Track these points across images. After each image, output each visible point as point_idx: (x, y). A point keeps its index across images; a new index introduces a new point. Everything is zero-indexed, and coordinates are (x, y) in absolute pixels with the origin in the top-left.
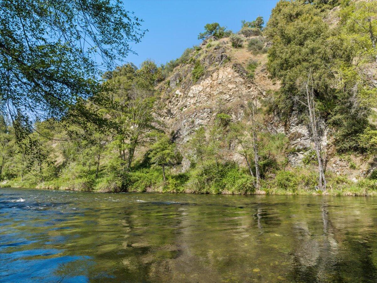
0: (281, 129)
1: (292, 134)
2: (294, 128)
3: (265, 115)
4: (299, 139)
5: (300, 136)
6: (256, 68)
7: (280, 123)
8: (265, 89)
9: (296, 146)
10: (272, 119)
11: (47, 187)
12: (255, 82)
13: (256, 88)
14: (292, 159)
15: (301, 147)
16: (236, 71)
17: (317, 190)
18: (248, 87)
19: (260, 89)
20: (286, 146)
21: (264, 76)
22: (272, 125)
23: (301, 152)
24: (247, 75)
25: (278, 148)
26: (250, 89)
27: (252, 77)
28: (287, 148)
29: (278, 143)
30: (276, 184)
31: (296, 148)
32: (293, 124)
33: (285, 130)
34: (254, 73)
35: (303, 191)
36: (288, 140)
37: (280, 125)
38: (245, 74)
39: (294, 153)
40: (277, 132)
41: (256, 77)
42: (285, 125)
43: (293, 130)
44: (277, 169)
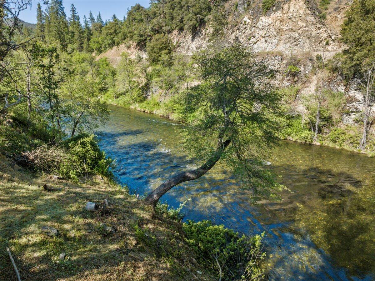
0: (342, 88)
1: (350, 97)
2: (352, 92)
3: (330, 72)
4: (354, 103)
5: (356, 100)
6: (329, 3)
7: (341, 82)
8: (334, 33)
9: (351, 108)
10: (335, 78)
11: (142, 110)
12: (325, 24)
13: (325, 31)
14: (345, 118)
15: (355, 110)
16: (308, 8)
17: (358, 148)
18: (318, 28)
19: (329, 32)
20: (343, 105)
21: (336, 17)
22: (335, 83)
23: (354, 113)
24: (320, 15)
25: (336, 106)
26: (319, 30)
27: (324, 17)
28: (343, 108)
29: (336, 101)
30: (329, 139)
31: (351, 110)
32: (353, 89)
33: (345, 90)
34: (327, 11)
35: (348, 147)
36: (345, 101)
37: (342, 84)
38: (317, 13)
39: (348, 114)
40: (337, 90)
41: (328, 17)
42: (346, 86)
43: (352, 93)
44: (332, 125)
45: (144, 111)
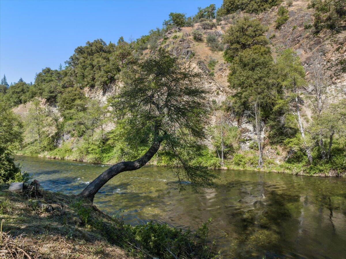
0: (235, 123)
1: (243, 129)
2: (244, 125)
3: (225, 111)
4: (247, 133)
5: (248, 131)
6: (215, 66)
7: (234, 119)
8: (222, 86)
9: (245, 137)
10: (229, 116)
12: (214, 79)
13: (215, 84)
14: (242, 145)
15: (248, 138)
16: (200, 68)
17: (257, 168)
18: (210, 82)
19: (218, 85)
20: (239, 136)
21: (221, 75)
22: (230, 120)
23: (248, 141)
24: (209, 73)
25: (234, 137)
26: (210, 84)
27: (212, 75)
28: (239, 138)
29: (233, 133)
30: (233, 163)
31: (245, 139)
32: (244, 122)
33: (238, 125)
34: (214, 71)
35: (249, 168)
36: (240, 133)
37: (235, 120)
38: (207, 72)
39: (244, 142)
40: (232, 125)
41: (215, 75)
42: (238, 121)
43: (244, 126)
44: (233, 152)
45: (55, 158)
